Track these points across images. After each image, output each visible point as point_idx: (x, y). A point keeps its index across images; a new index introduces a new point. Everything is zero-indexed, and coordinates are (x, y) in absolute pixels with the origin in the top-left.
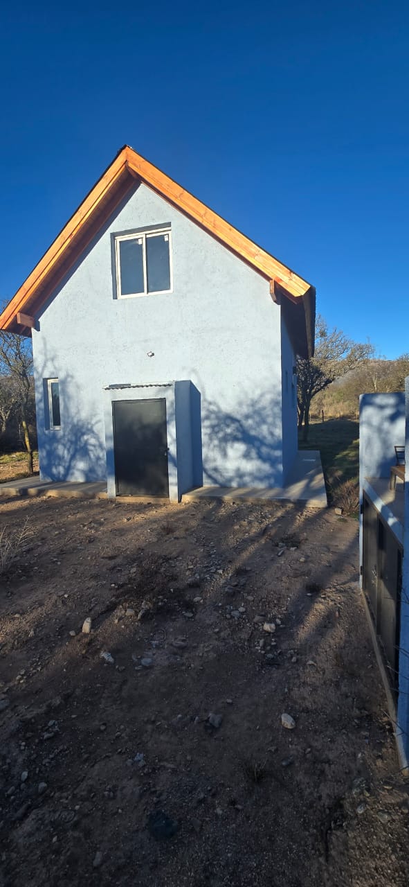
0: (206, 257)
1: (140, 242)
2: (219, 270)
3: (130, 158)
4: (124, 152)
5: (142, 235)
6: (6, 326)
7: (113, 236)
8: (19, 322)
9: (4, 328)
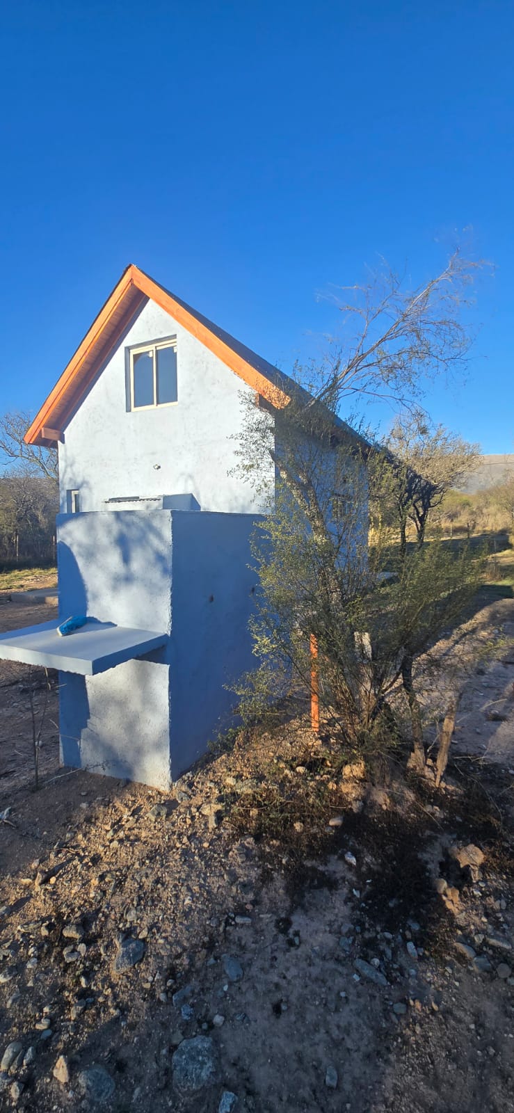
0: (207, 368)
1: (151, 355)
2: (218, 381)
3: (135, 276)
4: (130, 270)
5: (152, 347)
6: (33, 440)
7: (128, 349)
8: (43, 436)
9: (31, 442)
